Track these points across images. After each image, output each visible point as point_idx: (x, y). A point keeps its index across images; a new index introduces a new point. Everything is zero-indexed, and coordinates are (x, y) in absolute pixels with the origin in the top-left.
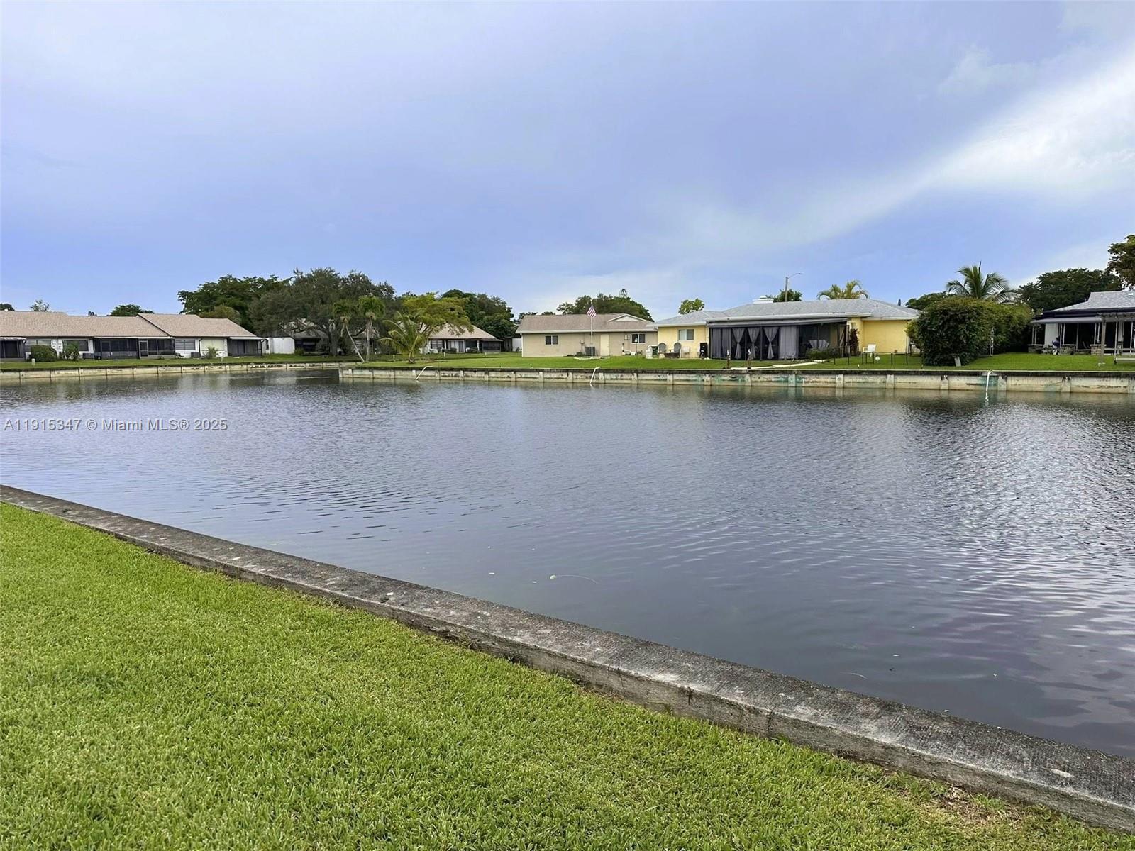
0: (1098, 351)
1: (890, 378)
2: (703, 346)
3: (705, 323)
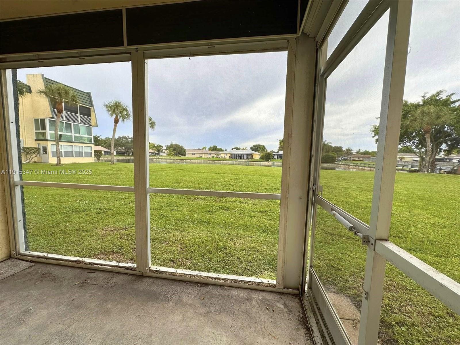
2: (229, 157)
3: (230, 153)
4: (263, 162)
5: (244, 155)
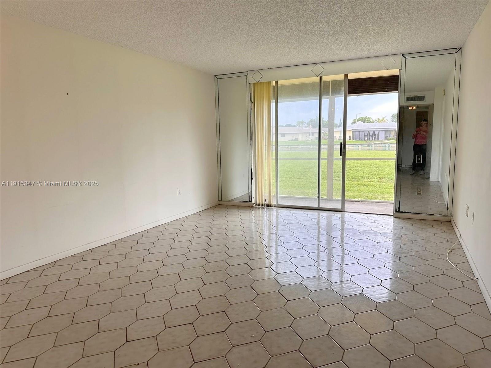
2: (350, 137)
3: (351, 130)
5: (379, 132)
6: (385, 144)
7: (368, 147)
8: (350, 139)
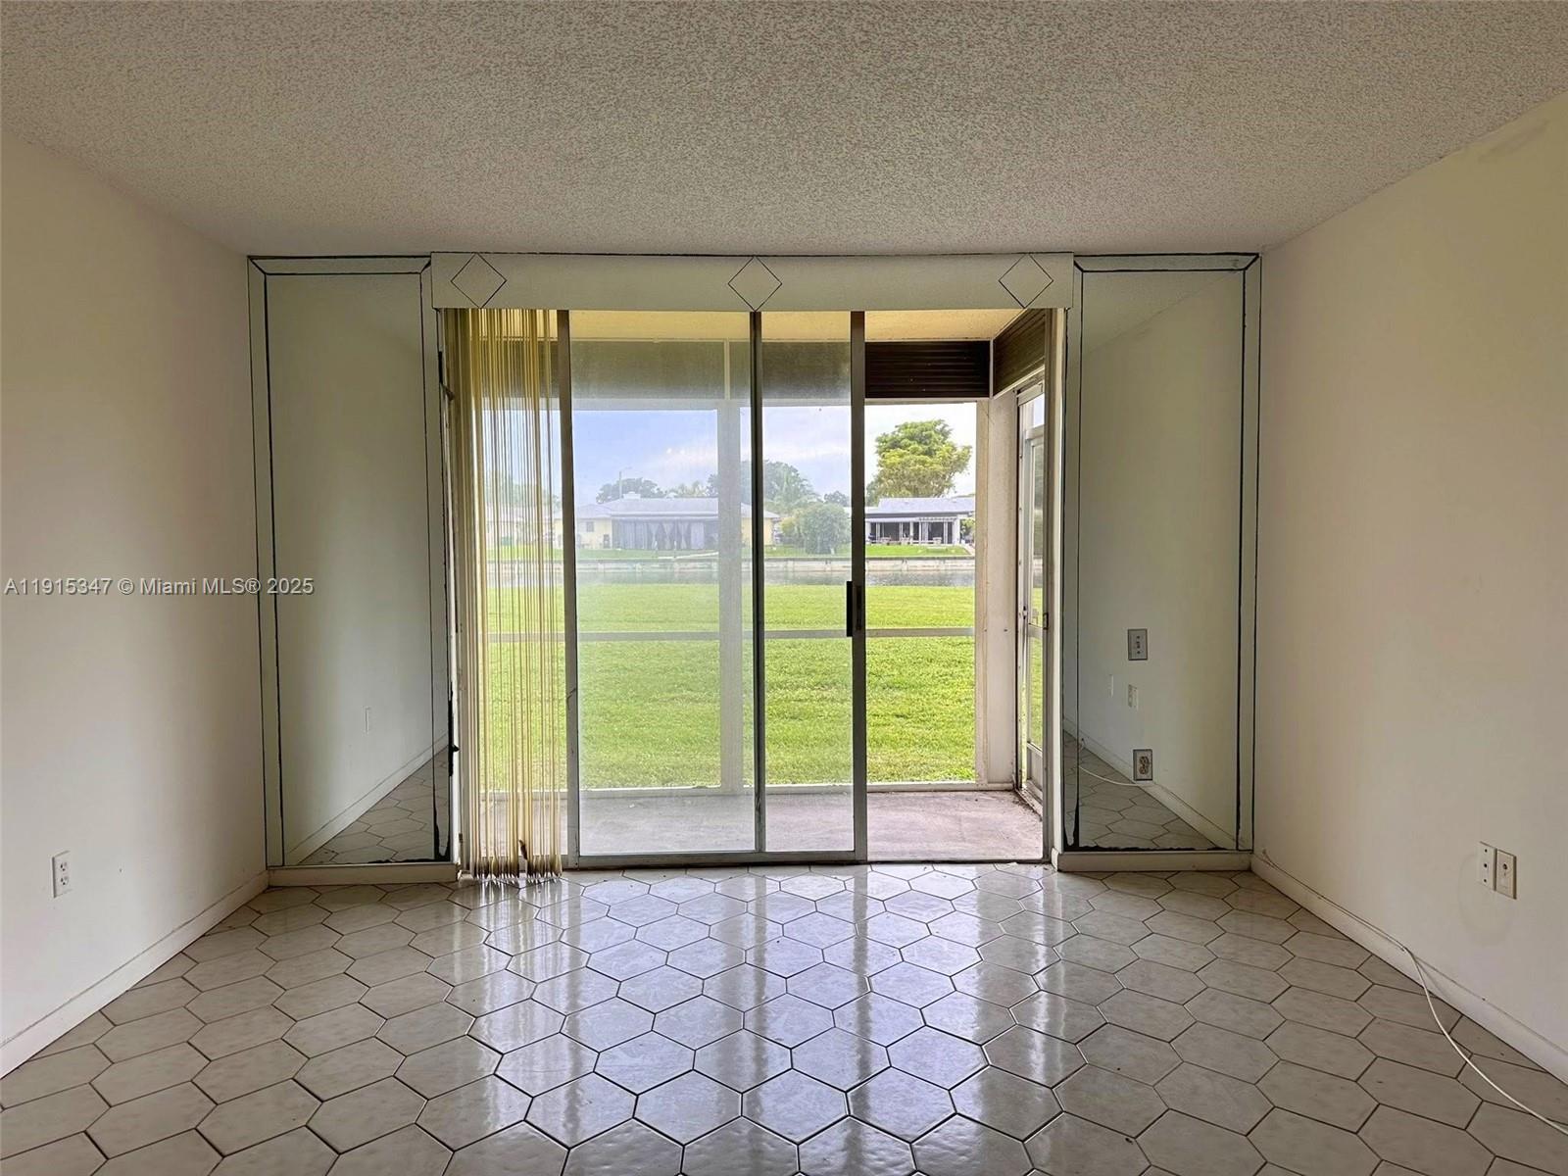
0: (904, 541)
1: (790, 563)
2: (606, 537)
3: (608, 516)
4: (797, 564)
5: (689, 527)
6: (709, 560)
7: (662, 571)
8: (609, 544)
